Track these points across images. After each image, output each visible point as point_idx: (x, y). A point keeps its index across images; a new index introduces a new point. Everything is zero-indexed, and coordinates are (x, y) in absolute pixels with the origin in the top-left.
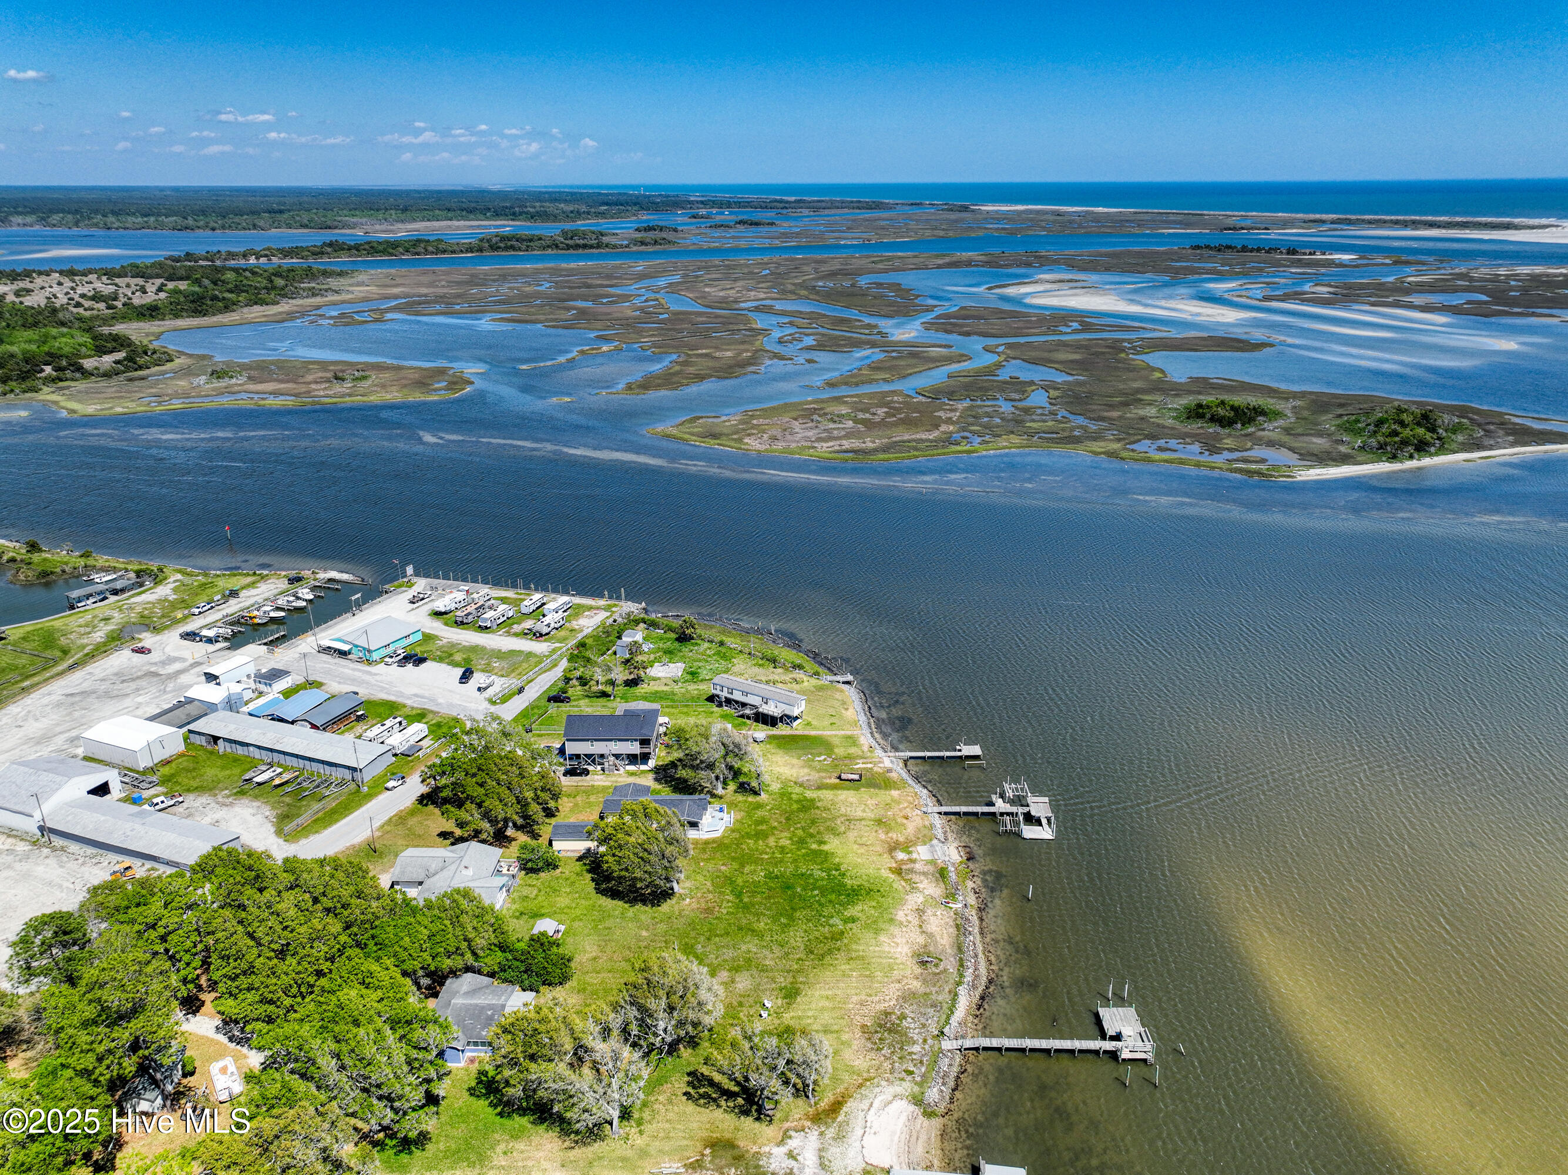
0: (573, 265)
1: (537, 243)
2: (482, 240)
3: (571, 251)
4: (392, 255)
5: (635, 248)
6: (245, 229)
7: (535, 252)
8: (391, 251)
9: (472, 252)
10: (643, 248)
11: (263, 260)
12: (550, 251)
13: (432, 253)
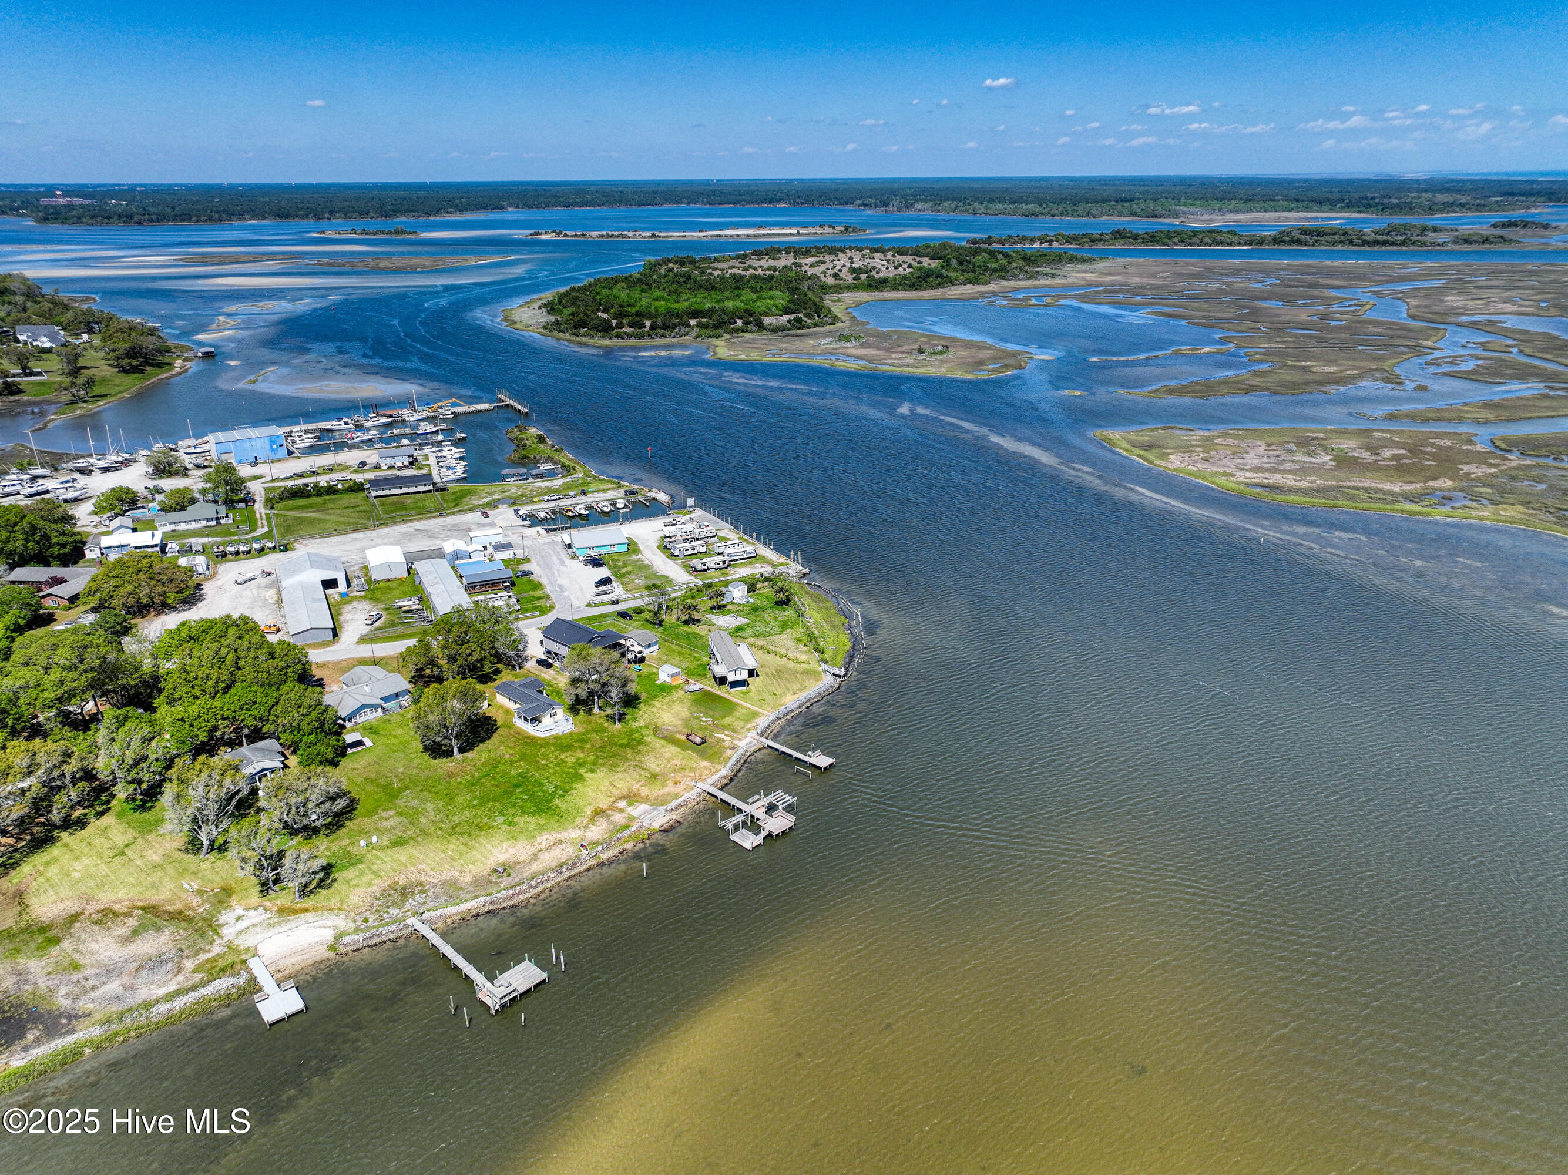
0: (1336, 263)
1: (1328, 238)
2: (1282, 233)
3: (1366, 248)
4: (1165, 244)
5: (1458, 247)
6: (1079, 216)
7: (1322, 248)
8: (1166, 240)
9: (1250, 244)
10: (1466, 247)
11: (1046, 245)
12: (1339, 247)
13: (1207, 244)
